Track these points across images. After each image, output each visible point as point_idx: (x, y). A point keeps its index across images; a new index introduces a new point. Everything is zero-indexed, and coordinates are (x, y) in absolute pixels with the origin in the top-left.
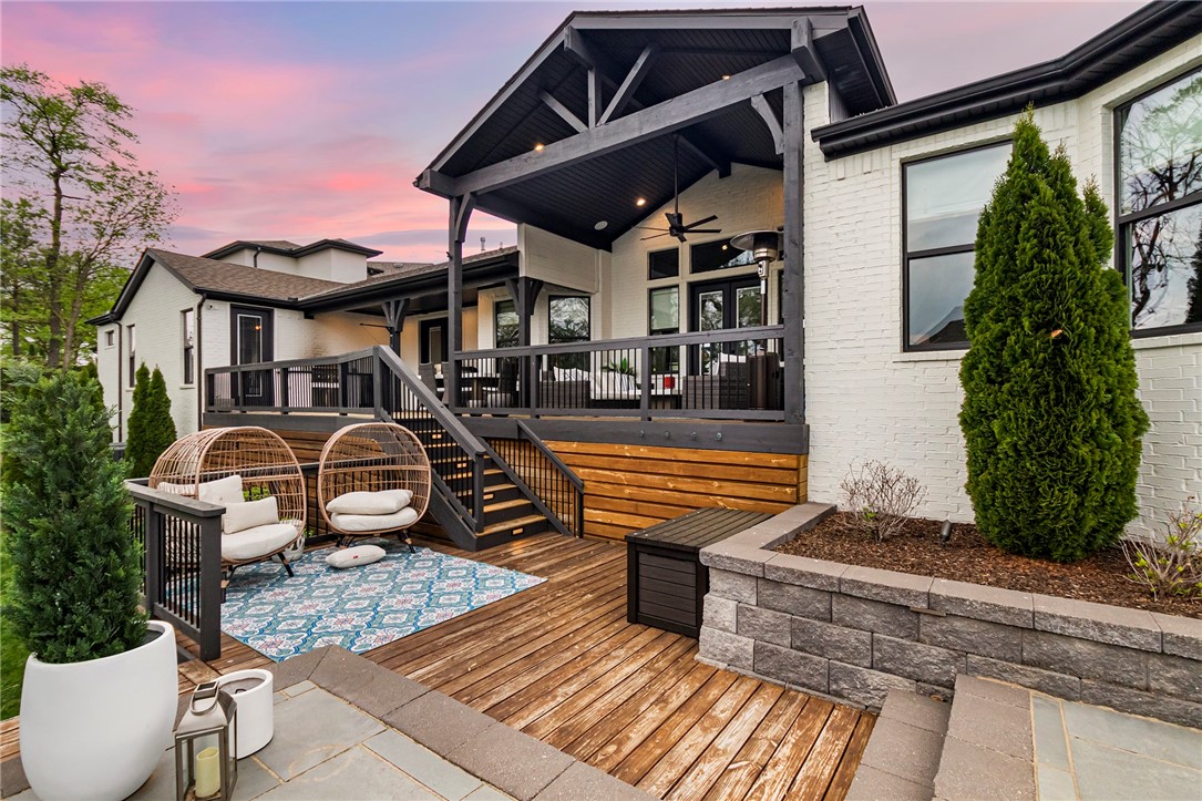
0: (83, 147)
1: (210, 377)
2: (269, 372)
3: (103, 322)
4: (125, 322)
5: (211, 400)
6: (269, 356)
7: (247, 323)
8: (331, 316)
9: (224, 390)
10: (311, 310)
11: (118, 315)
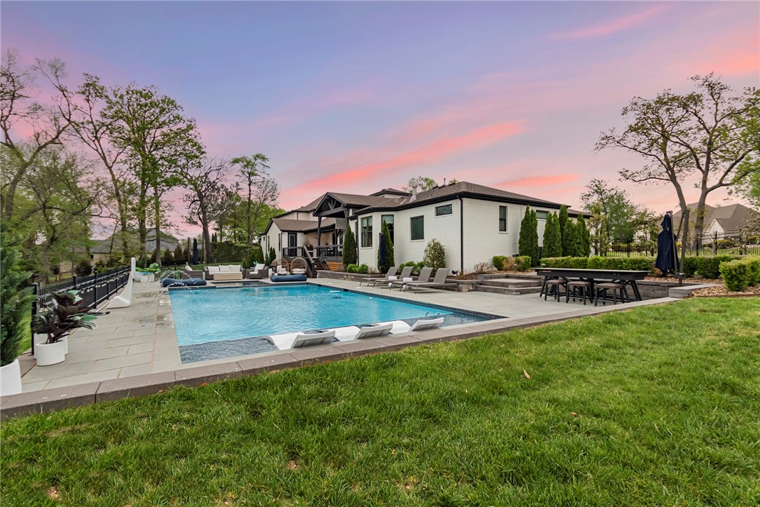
0: (256, 175)
1: (284, 250)
2: (296, 249)
3: (263, 235)
4: (268, 235)
5: (284, 255)
6: (296, 246)
7: (292, 237)
8: (311, 234)
9: (286, 253)
10: (306, 232)
11: (266, 234)
